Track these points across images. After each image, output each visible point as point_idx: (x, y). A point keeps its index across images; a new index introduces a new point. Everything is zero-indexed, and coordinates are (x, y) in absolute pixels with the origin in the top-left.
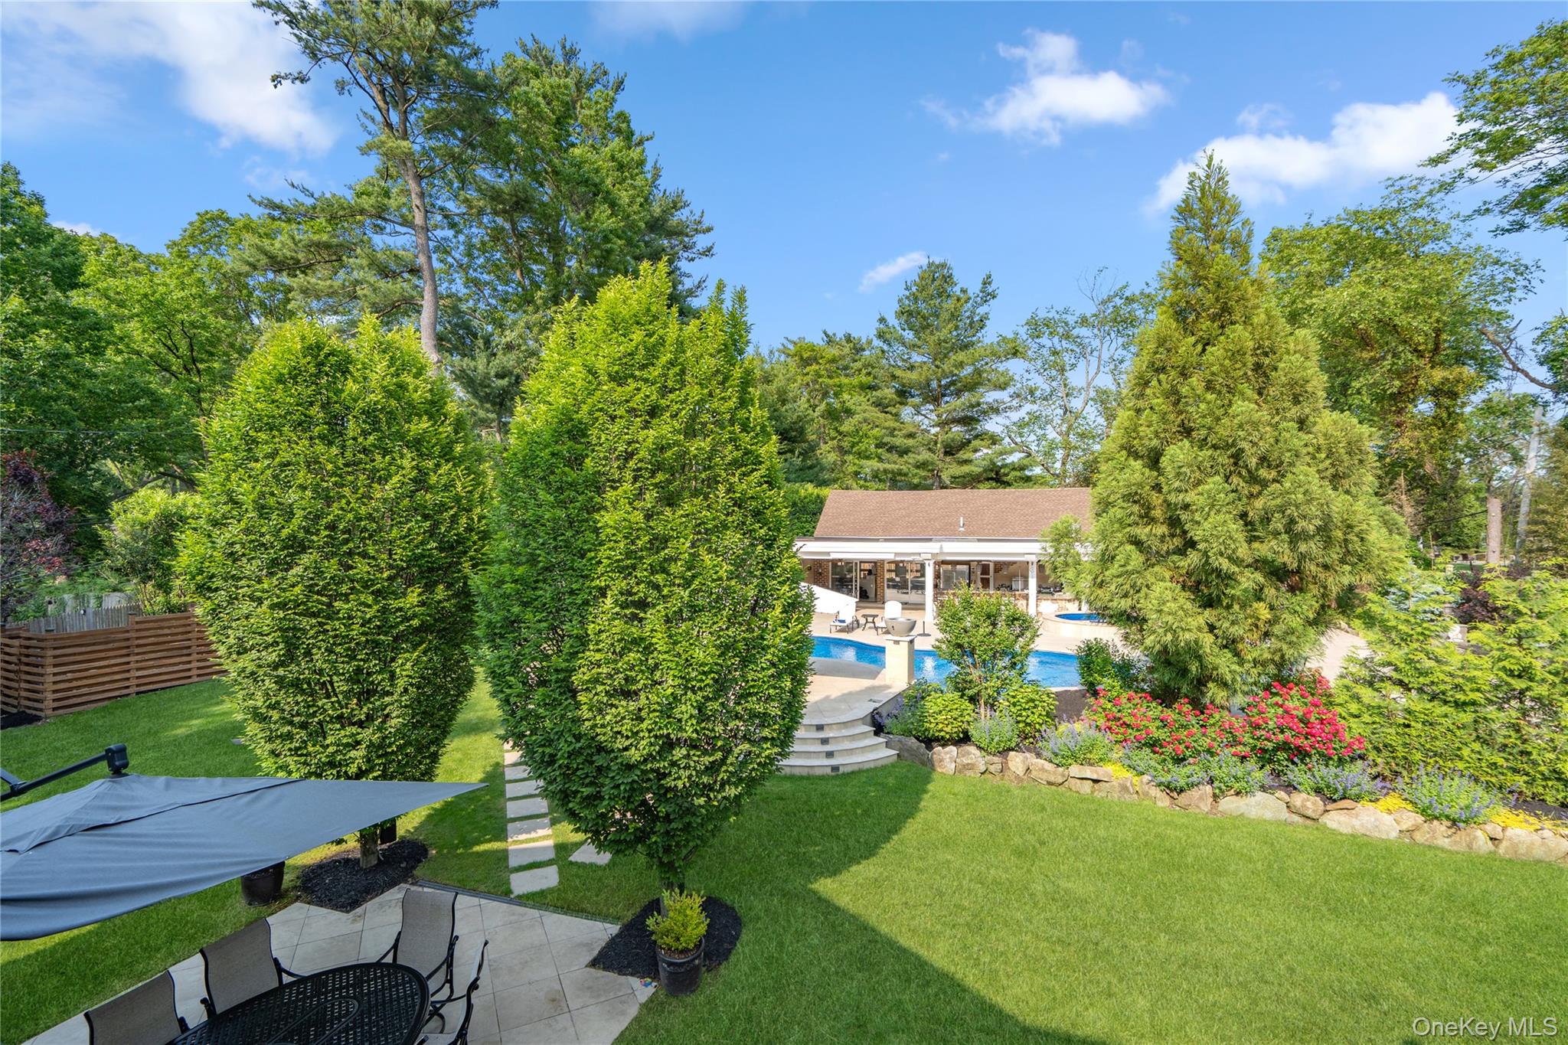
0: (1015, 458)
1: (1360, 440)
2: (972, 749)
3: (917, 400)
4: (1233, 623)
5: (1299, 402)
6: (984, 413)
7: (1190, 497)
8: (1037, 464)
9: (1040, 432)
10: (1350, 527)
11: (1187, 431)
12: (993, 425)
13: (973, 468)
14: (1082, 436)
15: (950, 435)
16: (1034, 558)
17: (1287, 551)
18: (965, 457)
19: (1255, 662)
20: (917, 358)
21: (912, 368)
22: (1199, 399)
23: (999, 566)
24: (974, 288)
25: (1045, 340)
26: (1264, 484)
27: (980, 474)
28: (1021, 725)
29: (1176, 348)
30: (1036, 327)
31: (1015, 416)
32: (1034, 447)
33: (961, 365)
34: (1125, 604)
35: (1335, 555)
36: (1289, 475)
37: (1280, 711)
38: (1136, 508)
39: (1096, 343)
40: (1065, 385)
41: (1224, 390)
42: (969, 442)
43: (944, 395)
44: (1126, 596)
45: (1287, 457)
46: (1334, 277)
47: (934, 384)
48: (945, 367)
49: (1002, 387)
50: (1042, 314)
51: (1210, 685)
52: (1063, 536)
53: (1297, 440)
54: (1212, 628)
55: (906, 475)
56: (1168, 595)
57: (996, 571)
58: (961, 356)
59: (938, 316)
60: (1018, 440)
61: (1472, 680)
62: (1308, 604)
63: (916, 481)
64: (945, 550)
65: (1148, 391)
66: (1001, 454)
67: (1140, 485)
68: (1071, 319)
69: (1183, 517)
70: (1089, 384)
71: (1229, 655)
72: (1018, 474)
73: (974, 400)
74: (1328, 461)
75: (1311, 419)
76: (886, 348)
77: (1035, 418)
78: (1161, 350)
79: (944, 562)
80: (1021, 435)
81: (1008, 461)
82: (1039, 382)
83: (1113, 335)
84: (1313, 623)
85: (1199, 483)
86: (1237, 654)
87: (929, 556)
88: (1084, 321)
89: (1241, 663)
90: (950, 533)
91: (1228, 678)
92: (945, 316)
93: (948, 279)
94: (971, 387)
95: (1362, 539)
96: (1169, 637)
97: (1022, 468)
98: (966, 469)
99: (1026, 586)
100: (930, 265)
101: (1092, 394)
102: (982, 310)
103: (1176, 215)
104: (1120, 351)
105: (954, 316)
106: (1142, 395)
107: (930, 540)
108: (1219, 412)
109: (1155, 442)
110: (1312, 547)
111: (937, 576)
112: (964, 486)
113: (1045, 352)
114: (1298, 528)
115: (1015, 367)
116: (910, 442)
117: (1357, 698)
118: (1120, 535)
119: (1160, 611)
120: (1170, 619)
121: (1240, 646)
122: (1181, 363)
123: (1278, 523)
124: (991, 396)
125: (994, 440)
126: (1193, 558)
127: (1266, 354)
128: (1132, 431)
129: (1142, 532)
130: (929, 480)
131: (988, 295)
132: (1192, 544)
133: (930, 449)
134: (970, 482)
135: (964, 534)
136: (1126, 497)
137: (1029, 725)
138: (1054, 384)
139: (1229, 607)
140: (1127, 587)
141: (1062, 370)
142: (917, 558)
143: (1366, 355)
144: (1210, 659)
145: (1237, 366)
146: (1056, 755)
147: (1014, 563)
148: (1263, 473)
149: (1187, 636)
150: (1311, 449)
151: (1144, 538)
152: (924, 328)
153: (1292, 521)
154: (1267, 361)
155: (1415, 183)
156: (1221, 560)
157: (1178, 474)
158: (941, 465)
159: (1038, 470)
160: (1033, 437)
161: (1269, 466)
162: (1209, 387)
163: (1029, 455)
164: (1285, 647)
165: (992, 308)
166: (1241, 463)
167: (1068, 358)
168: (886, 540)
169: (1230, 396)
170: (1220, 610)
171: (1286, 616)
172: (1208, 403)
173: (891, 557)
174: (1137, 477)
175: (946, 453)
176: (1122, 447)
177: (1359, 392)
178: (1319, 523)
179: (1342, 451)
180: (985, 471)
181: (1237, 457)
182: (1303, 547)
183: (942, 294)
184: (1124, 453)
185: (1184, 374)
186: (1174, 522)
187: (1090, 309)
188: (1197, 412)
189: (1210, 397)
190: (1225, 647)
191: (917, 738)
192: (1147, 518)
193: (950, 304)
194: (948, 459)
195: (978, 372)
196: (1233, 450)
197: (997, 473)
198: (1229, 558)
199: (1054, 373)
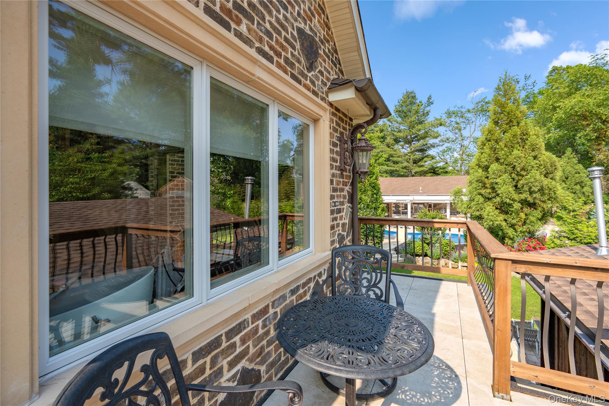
0: (441, 164)
1: (555, 162)
2: (428, 258)
3: (402, 143)
4: (513, 219)
5: (534, 151)
6: (429, 147)
7: (498, 180)
8: (450, 166)
9: (451, 154)
10: (550, 189)
11: (497, 160)
12: (432, 152)
13: (425, 169)
14: (468, 156)
15: (415, 156)
16: (449, 202)
17: (529, 197)
18: (422, 164)
19: (521, 232)
20: (402, 127)
21: (400, 131)
22: (502, 149)
23: (435, 205)
24: (424, 101)
25: (453, 119)
26: (523, 176)
27: (427, 171)
28: (444, 251)
29: (494, 134)
30: (449, 114)
31: (441, 149)
32: (449, 160)
33: (420, 130)
34: (478, 213)
35: (546, 198)
36: (530, 173)
37: (527, 245)
38: (480, 184)
39: (474, 119)
40: (461, 136)
41: (510, 147)
42: (423, 159)
43: (413, 141)
44: (478, 210)
45: (529, 168)
46: (569, 94)
47: (409, 137)
48: (413, 131)
49: (436, 138)
50: (452, 109)
51: (506, 239)
52: (458, 193)
53: (533, 163)
54: (505, 220)
55: (398, 171)
56: (491, 210)
57: (434, 206)
58: (420, 127)
59: (410, 112)
60: (442, 157)
61: (589, 236)
62: (538, 213)
63: (402, 174)
64: (415, 199)
65: (485, 147)
66: (436, 163)
67: (481, 177)
68: (464, 110)
69: (496, 187)
70: (471, 136)
71: (512, 229)
72: (442, 170)
73: (425, 143)
74: (544, 169)
75: (539, 156)
76: (390, 124)
77: (449, 149)
78: (489, 134)
79: (414, 203)
80: (443, 156)
81: (438, 165)
82: (450, 135)
83: (481, 116)
84: (540, 220)
85: (500, 176)
86: (515, 229)
87: (409, 201)
88: (469, 111)
89: (516, 231)
90: (416, 192)
91: (512, 236)
92: (413, 112)
93: (414, 97)
94: (424, 138)
95: (555, 193)
96: (491, 223)
97: (444, 168)
98: (422, 169)
99: (446, 212)
100: (407, 93)
101: (472, 140)
102: (427, 109)
103: (495, 90)
104: (484, 122)
105: (417, 112)
106: (482, 149)
107: (409, 195)
108: (508, 154)
109: (486, 163)
110: (538, 195)
111: (412, 209)
112: (421, 175)
113: (453, 123)
114: (532, 190)
115: (441, 130)
116: (400, 159)
117: (553, 242)
118: (475, 192)
119: (488, 215)
120: (491, 217)
121: (516, 227)
122: (496, 139)
123: (526, 188)
124: (431, 141)
125: (433, 158)
126: (498, 199)
127: (525, 135)
128: (479, 160)
129: (483, 191)
130: (407, 174)
131: (430, 103)
132: (498, 195)
133: (407, 162)
134: (423, 174)
135: (422, 193)
136: (477, 181)
137: (446, 251)
138: (457, 136)
139: (511, 214)
140: (478, 208)
141: (460, 130)
142: (405, 202)
143: (584, 123)
144: (506, 230)
145: (515, 139)
146: (455, 259)
147: (441, 204)
148: (523, 173)
149: (497, 222)
150: (538, 165)
151: (483, 193)
152: (405, 117)
153: (531, 188)
154: (525, 137)
155: (603, 56)
156: (506, 199)
157: (494, 173)
158: (412, 167)
159: (450, 168)
160: (448, 156)
161: (524, 171)
162: (506, 146)
163: (447, 163)
164: (530, 226)
165: (431, 108)
166: (515, 170)
167: (462, 125)
168: (393, 195)
169: (512, 149)
170: (509, 215)
171: (530, 217)
172: (505, 151)
173: (395, 201)
174: (480, 174)
175: (414, 163)
176: (477, 165)
177: (580, 138)
178: (539, 188)
179: (549, 166)
180: (429, 169)
181: (514, 167)
182: (534, 196)
183: (412, 103)
184: (477, 167)
185: (497, 142)
186: (493, 188)
187: (471, 107)
188: (501, 154)
189: (505, 149)
190: (511, 227)
191: (410, 255)
192: (484, 187)
193: (415, 107)
194: (415, 165)
195: (426, 133)
196: (513, 166)
197: (434, 170)
198: (510, 199)
199: (457, 131)
